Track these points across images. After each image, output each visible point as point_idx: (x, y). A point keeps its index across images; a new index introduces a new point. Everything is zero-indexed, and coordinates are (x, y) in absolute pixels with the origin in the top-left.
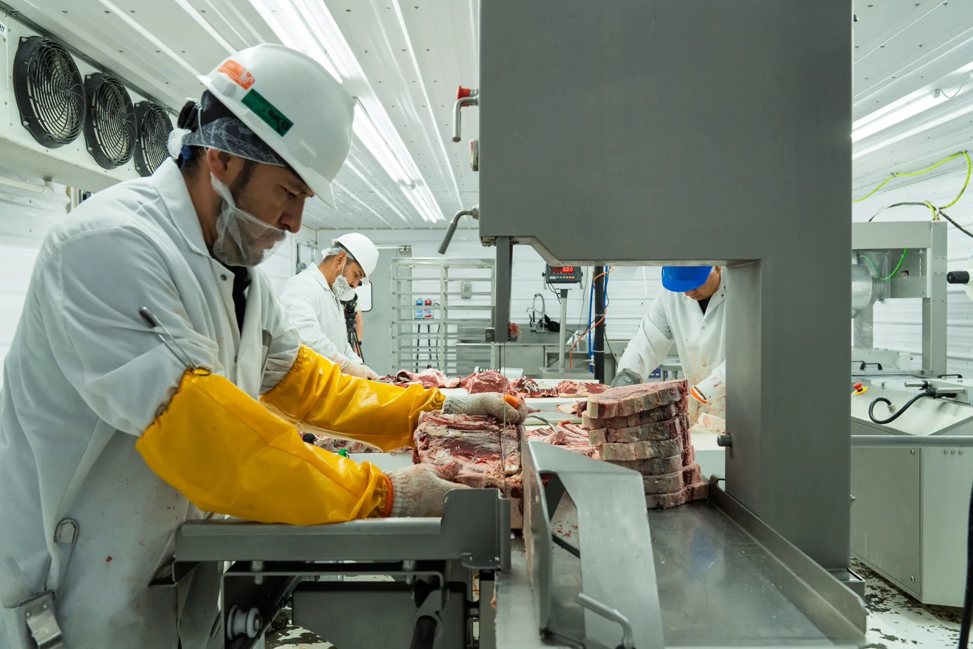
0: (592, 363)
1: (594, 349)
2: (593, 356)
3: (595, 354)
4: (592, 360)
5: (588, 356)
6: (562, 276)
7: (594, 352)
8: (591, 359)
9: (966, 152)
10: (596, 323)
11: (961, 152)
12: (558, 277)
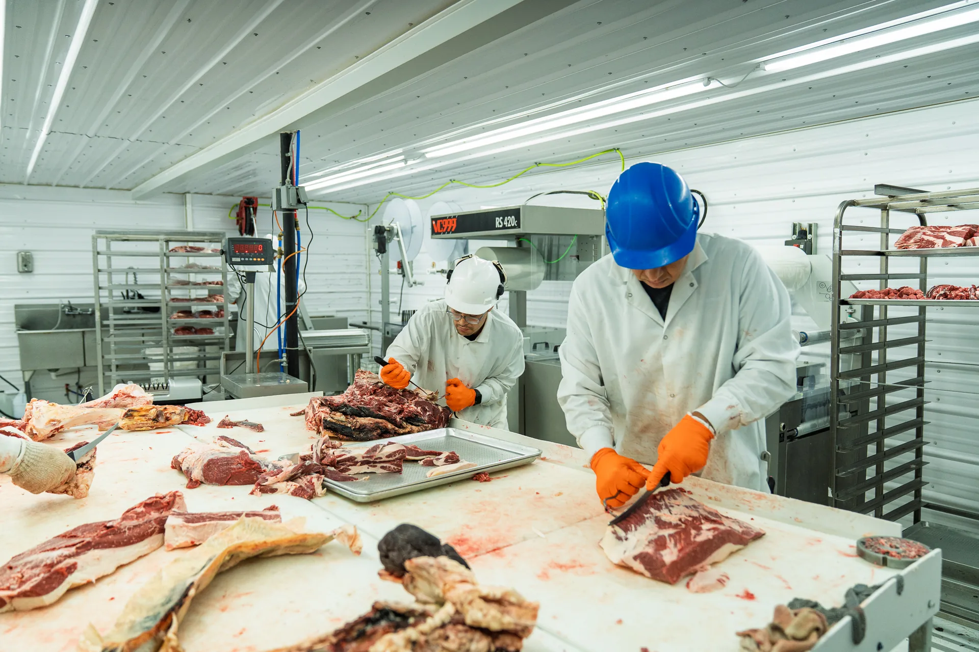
0: (285, 363)
1: (285, 346)
2: (284, 355)
3: (287, 351)
4: (284, 359)
5: (276, 354)
6: (249, 258)
7: (286, 350)
8: (282, 358)
9: (618, 149)
10: (286, 317)
11: (614, 149)
12: (243, 259)
